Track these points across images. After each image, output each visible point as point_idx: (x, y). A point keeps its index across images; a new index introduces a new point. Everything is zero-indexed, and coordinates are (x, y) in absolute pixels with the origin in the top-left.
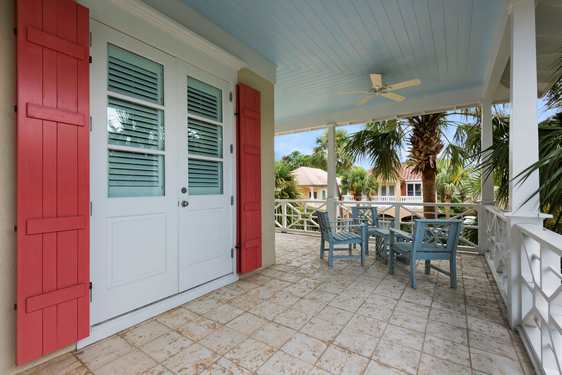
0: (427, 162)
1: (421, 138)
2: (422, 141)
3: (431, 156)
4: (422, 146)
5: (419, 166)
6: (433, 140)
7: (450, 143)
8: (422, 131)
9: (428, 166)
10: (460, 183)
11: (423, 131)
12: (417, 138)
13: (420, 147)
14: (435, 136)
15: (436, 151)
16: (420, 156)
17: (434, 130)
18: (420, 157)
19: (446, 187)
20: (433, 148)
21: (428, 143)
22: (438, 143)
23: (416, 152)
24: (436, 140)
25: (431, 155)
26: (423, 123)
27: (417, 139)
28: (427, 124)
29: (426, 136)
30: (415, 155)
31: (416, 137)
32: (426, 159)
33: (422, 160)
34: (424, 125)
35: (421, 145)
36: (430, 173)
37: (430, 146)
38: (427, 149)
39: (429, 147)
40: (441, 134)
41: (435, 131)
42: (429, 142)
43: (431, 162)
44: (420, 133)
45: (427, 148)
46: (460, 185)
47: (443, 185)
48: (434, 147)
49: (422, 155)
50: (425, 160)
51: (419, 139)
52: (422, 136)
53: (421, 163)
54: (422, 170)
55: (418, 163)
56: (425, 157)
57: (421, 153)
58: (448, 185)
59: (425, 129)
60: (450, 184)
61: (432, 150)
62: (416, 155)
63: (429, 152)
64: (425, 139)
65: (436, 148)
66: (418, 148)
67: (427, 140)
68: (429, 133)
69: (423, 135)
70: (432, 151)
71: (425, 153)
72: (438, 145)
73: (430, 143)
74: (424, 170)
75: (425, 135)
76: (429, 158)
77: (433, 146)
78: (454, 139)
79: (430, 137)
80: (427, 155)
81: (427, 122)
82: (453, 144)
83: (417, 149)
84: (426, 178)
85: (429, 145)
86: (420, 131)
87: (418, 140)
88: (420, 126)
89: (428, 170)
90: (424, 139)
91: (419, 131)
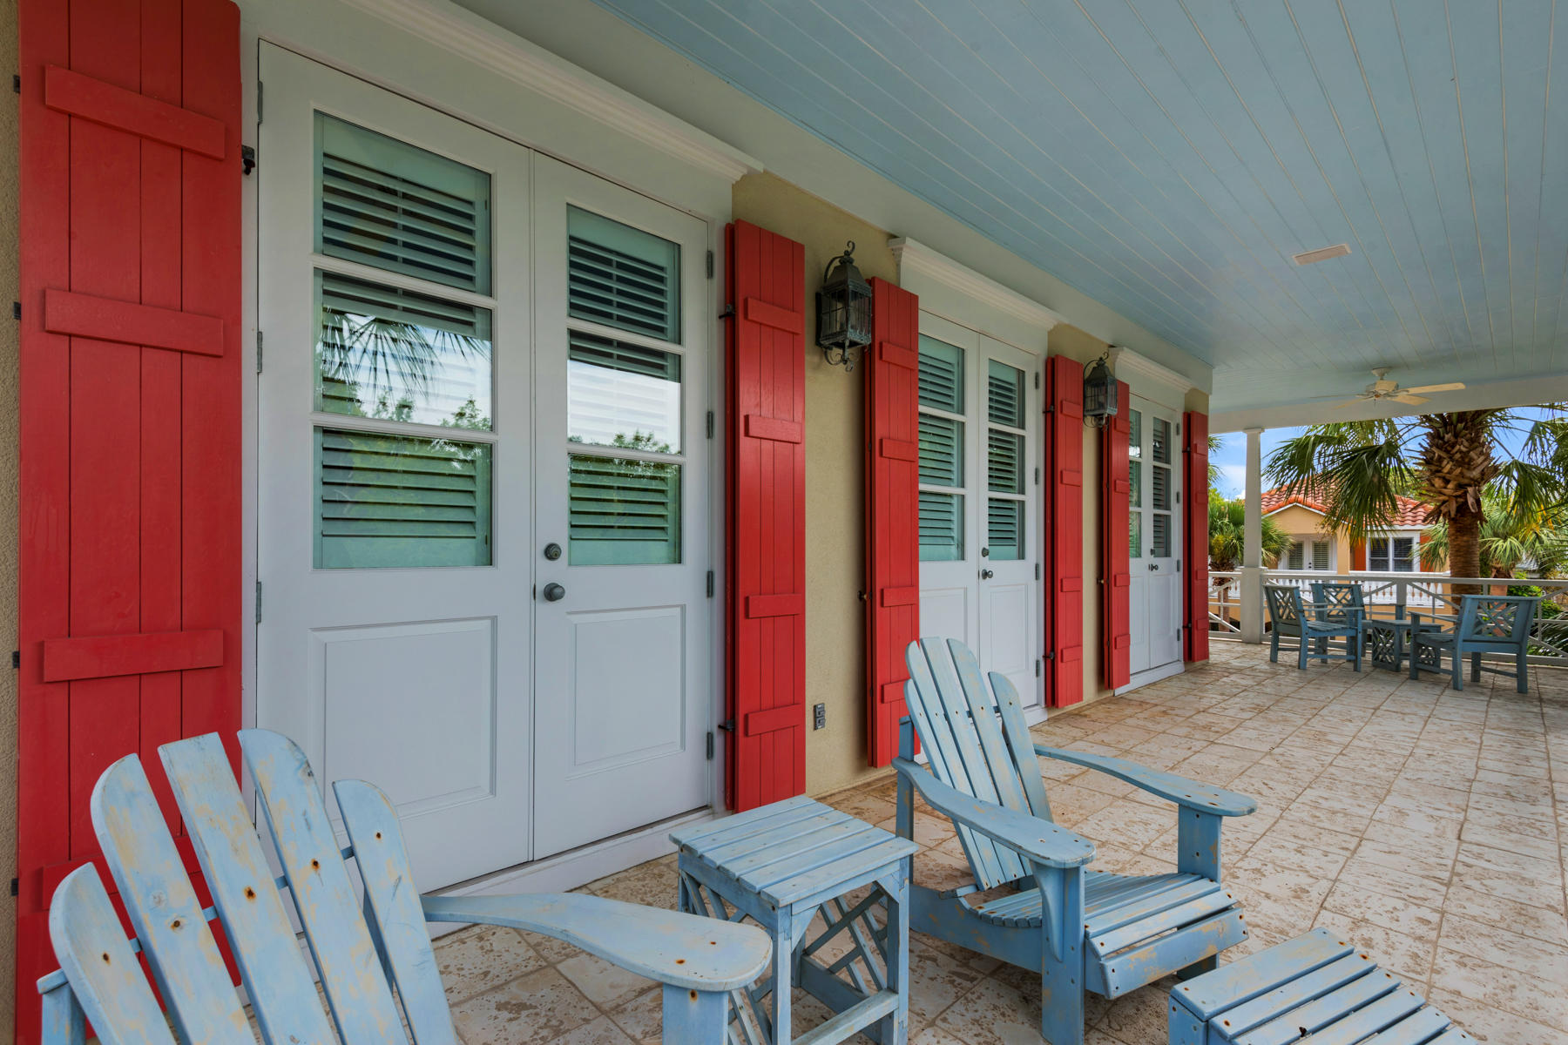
0: (1461, 500)
1: (1447, 452)
2: (1451, 459)
3: (1470, 490)
4: (1451, 468)
5: (1442, 508)
6: (1475, 457)
7: (1513, 458)
8: (1449, 441)
9: (1463, 508)
10: (1538, 537)
11: (1453, 440)
12: (1437, 453)
13: (1445, 471)
14: (1480, 449)
15: (1482, 479)
16: (1445, 488)
17: (1478, 436)
18: (1445, 491)
19: (1494, 546)
20: (1474, 473)
21: (1465, 462)
22: (1486, 463)
23: (1437, 480)
24: (1482, 458)
25: (1470, 486)
26: (1452, 424)
27: (1439, 455)
28: (1460, 426)
29: (1459, 449)
30: (1433, 485)
31: (1434, 449)
32: (1459, 493)
33: (1449, 496)
34: (1455, 427)
35: (1449, 467)
36: (1469, 522)
37: (1468, 469)
38: (1462, 475)
39: (1465, 471)
40: (1496, 443)
41: (1480, 440)
42: (1467, 460)
43: (1470, 500)
44: (1445, 443)
45: (1461, 473)
46: (1537, 544)
47: (1485, 543)
48: (1476, 470)
49: (1450, 486)
50: (1456, 497)
51: (1443, 455)
52: (1449, 448)
53: (1447, 501)
54: (1450, 515)
55: (1438, 501)
56: (1456, 490)
57: (1447, 482)
58: (1501, 542)
59: (1456, 435)
60: (1505, 539)
61: (1472, 476)
62: (1436, 485)
63: (1466, 481)
64: (1458, 456)
65: (1483, 473)
66: (1440, 471)
67: (1461, 457)
68: (1466, 444)
69: (1453, 447)
70: (1472, 479)
71: (1455, 483)
72: (1487, 466)
73: (1469, 464)
74: (1453, 515)
75: (1458, 447)
76: (1466, 492)
77: (1475, 468)
78: (1523, 449)
79: (1469, 452)
80: (1460, 486)
81: (1461, 423)
82: (1521, 460)
83: (1440, 474)
84: (1457, 531)
85: (1466, 466)
86: (1446, 439)
87: (1440, 457)
88: (1446, 429)
89: (1463, 516)
90: (1454, 455)
91: (1443, 438)
